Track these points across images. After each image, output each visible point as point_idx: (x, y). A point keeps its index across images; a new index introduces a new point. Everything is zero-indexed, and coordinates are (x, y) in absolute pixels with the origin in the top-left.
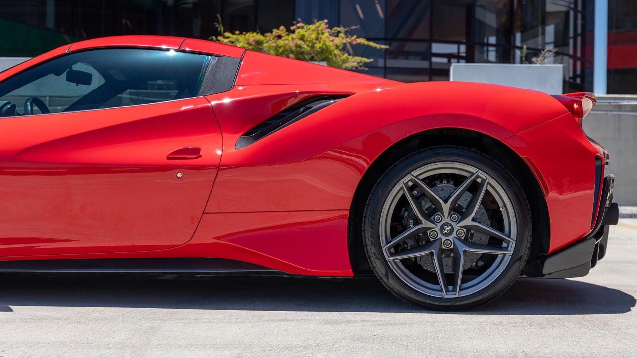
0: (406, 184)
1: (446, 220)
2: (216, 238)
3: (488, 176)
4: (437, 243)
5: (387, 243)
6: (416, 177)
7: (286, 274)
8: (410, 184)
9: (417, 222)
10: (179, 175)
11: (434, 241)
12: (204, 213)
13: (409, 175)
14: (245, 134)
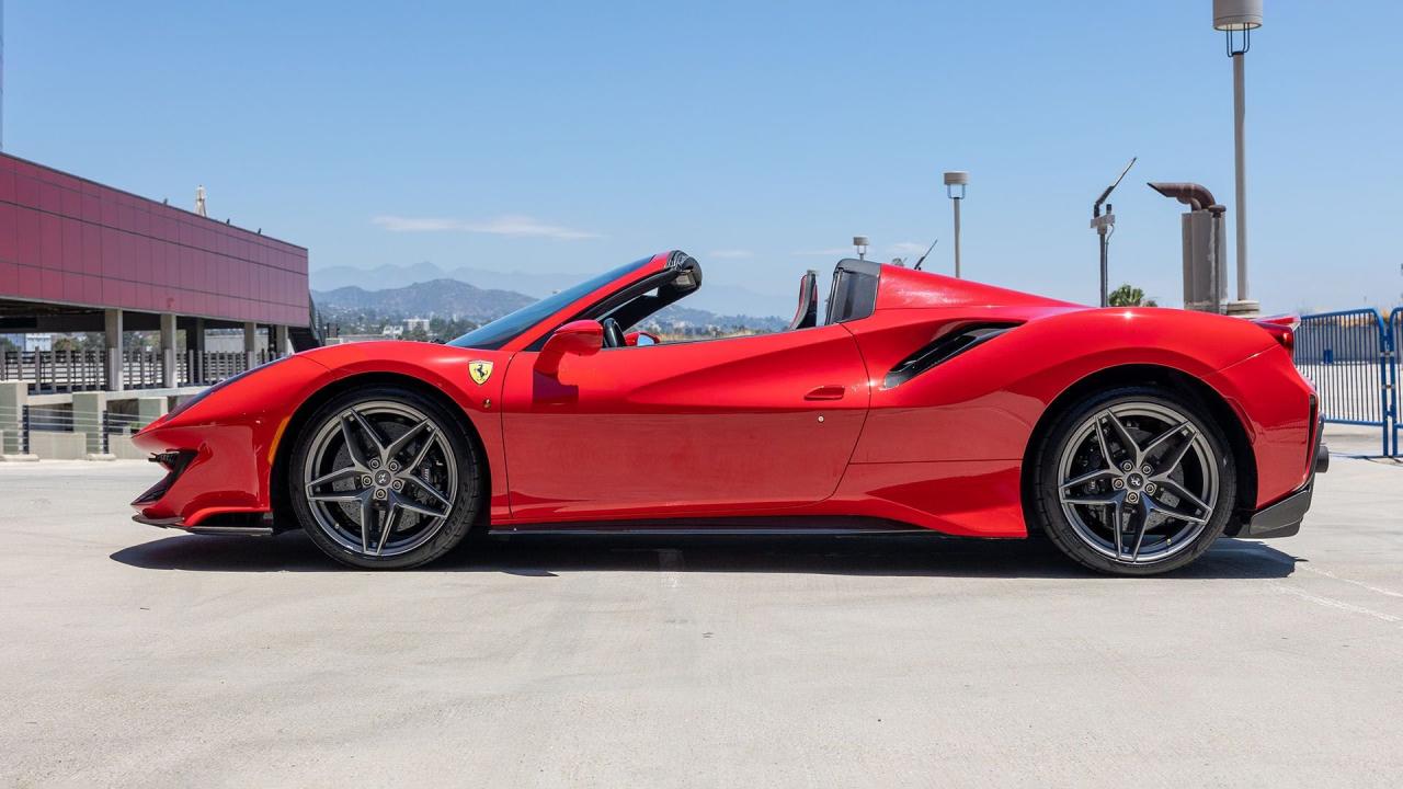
0: (1100, 420)
1: (1137, 470)
2: (868, 493)
3: (1198, 431)
4: (1122, 494)
5: (1065, 483)
6: (1114, 414)
7: (944, 535)
8: (1104, 421)
9: (1105, 465)
10: (821, 419)
11: (1118, 492)
12: (849, 463)
13: (1107, 411)
14: (895, 369)
